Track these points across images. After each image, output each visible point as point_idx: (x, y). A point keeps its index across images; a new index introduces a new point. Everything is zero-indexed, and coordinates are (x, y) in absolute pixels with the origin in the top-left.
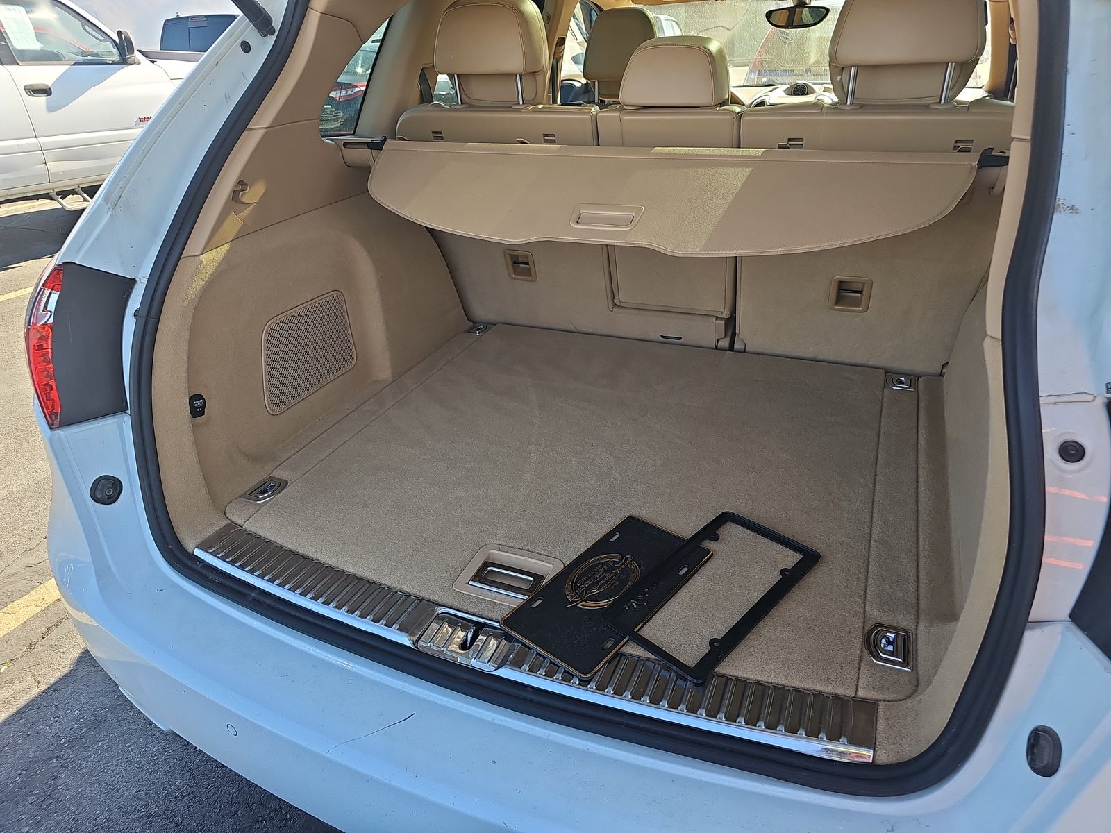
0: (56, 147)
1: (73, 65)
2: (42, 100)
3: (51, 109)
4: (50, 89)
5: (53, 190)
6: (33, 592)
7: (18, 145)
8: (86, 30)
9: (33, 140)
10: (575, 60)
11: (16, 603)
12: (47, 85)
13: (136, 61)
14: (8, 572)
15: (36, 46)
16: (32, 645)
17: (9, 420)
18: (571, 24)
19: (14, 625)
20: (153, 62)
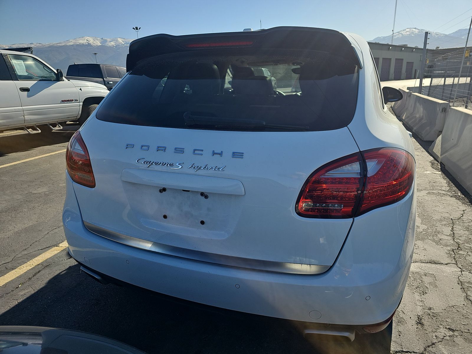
0: (29, 110)
1: (39, 81)
2: (26, 93)
3: (29, 96)
4: (29, 89)
5: (25, 126)
6: (28, 262)
7: (14, 109)
8: (44, 69)
9: (21, 107)
10: (229, 82)
11: (22, 266)
12: (28, 88)
13: (63, 80)
14: (18, 256)
15: (26, 74)
16: (30, 279)
17: (11, 208)
18: (228, 70)
19: (22, 273)
20: (69, 80)
